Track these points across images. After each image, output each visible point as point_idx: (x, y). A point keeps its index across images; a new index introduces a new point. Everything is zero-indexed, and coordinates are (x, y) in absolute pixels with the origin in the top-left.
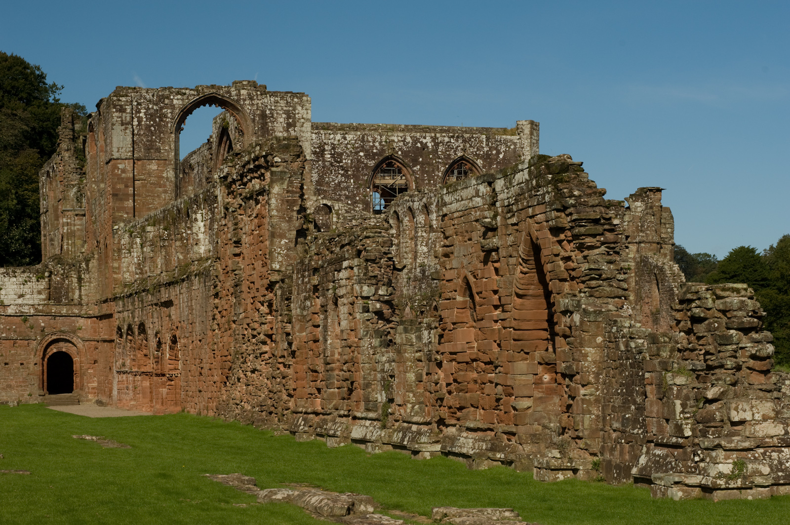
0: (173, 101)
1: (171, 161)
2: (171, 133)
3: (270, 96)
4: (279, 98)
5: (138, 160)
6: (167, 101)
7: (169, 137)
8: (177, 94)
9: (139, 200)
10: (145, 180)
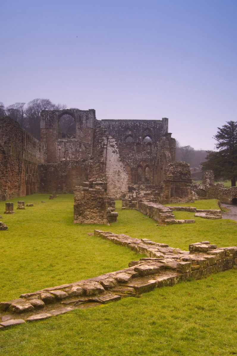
0: (56, 114)
1: (56, 129)
5: (47, 129)
7: (55, 123)
10: (49, 134)
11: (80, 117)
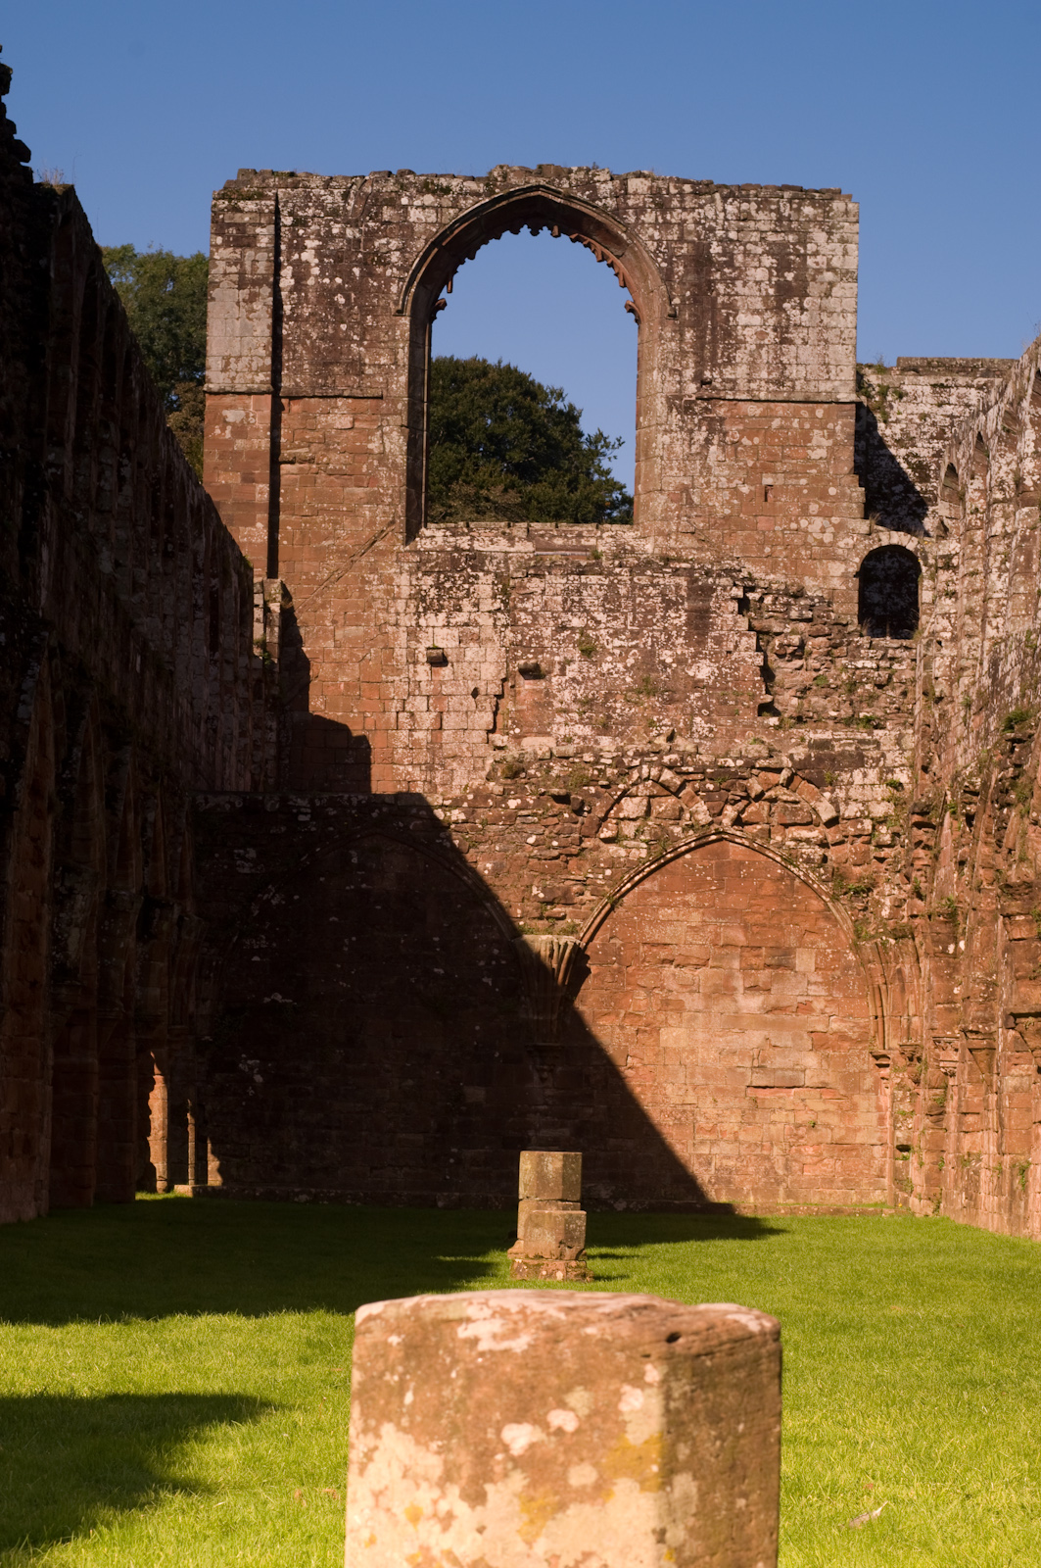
0: (406, 213)
1: (395, 401)
2: (400, 313)
3: (724, 199)
4: (754, 206)
5: (291, 398)
6: (387, 213)
7: (392, 327)
8: (421, 192)
9: (289, 523)
10: (311, 461)
11: (701, 260)
